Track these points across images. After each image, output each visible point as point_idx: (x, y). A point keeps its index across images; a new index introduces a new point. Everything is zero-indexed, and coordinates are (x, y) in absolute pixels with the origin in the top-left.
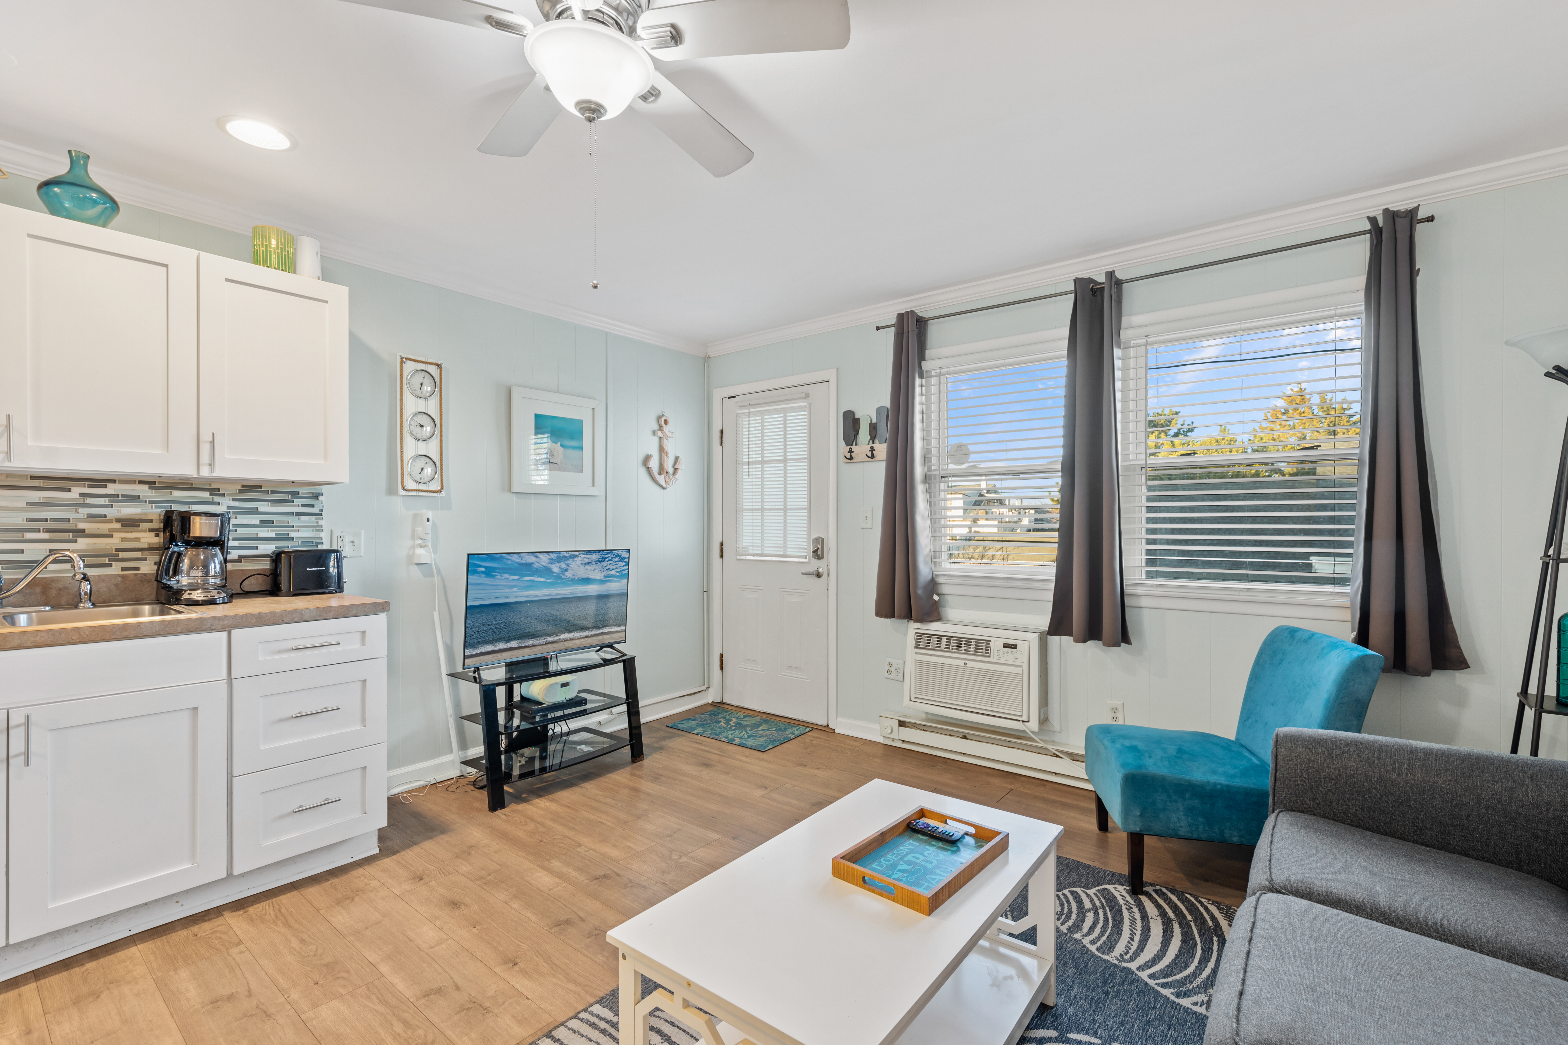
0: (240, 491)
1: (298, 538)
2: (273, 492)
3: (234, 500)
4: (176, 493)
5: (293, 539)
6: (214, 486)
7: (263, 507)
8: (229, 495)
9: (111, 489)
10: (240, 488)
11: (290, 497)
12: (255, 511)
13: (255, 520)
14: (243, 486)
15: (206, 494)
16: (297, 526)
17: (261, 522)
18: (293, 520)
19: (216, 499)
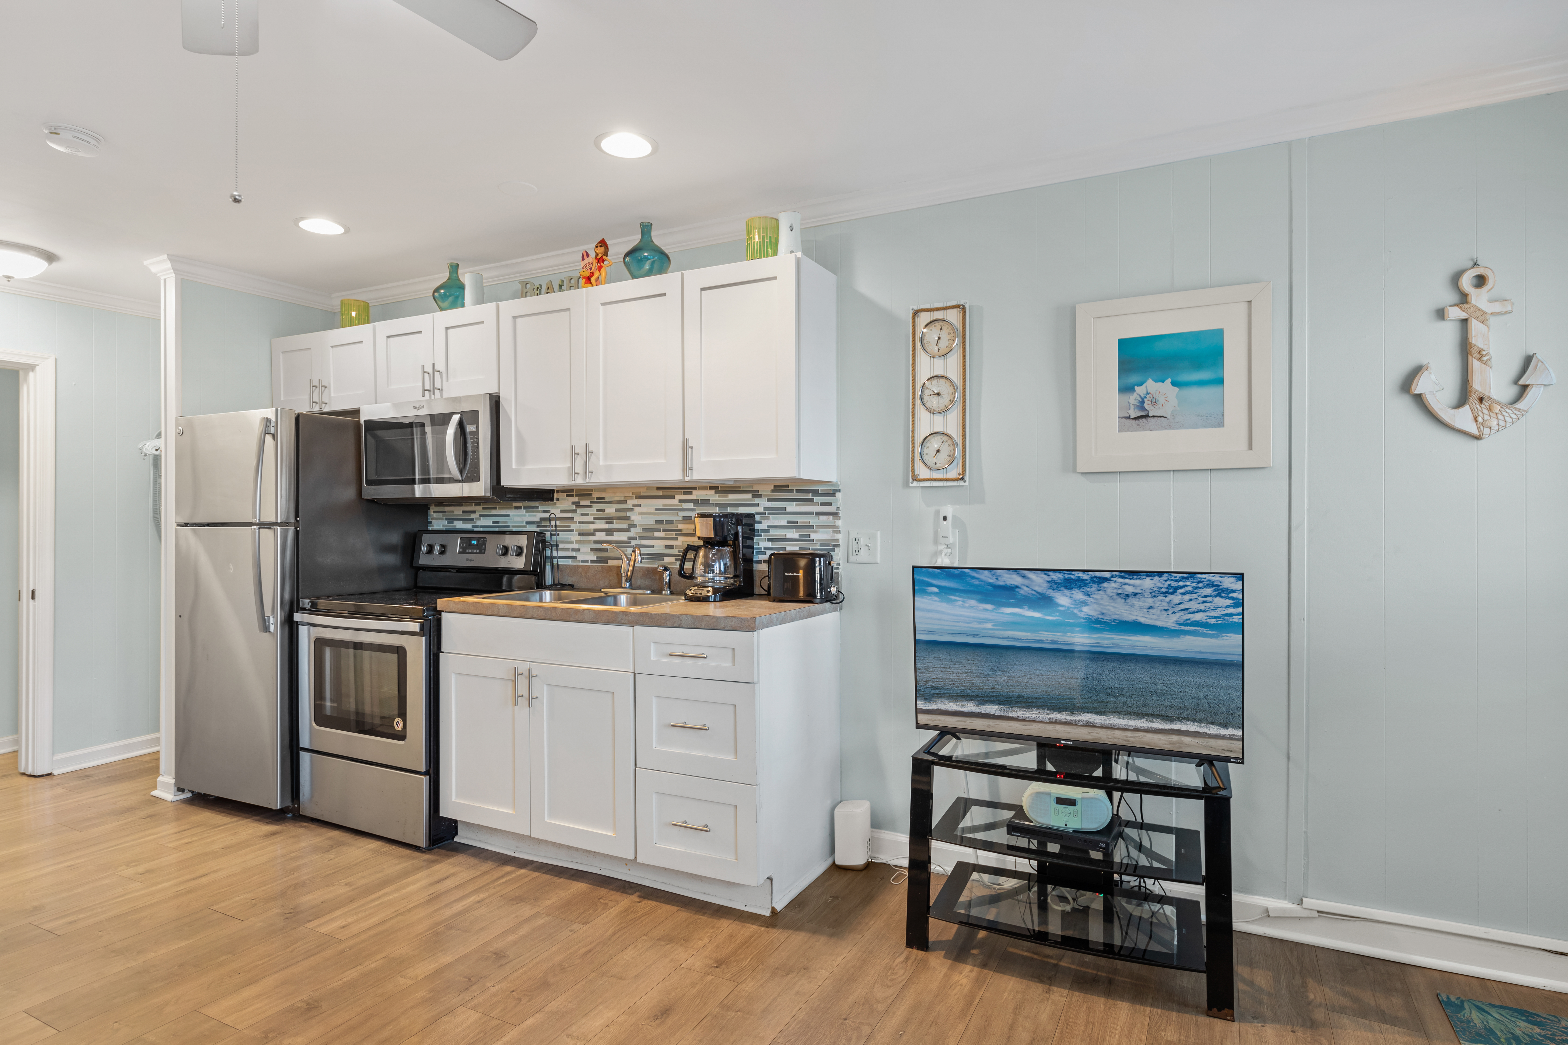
0: (773, 491)
1: (818, 540)
2: (798, 491)
3: (769, 500)
4: (732, 496)
5: (812, 540)
6: (755, 488)
7: (791, 507)
8: (765, 495)
9: (696, 495)
10: (773, 488)
11: (809, 496)
12: (782, 512)
13: (783, 521)
14: (775, 486)
15: (749, 496)
16: (818, 527)
17: (788, 522)
18: (813, 521)
19: (756, 500)
